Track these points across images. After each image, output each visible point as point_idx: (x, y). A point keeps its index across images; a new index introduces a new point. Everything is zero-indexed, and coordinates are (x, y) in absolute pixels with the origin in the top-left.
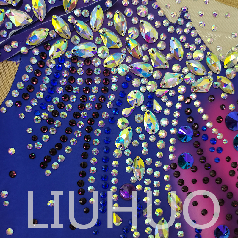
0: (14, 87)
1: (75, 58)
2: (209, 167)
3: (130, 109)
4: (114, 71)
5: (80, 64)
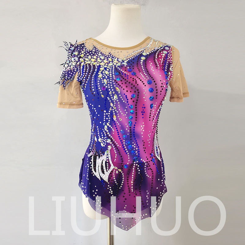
0: (78, 76)
1: (86, 64)
2: (125, 80)
3: (101, 71)
4: (96, 65)
5: (88, 65)
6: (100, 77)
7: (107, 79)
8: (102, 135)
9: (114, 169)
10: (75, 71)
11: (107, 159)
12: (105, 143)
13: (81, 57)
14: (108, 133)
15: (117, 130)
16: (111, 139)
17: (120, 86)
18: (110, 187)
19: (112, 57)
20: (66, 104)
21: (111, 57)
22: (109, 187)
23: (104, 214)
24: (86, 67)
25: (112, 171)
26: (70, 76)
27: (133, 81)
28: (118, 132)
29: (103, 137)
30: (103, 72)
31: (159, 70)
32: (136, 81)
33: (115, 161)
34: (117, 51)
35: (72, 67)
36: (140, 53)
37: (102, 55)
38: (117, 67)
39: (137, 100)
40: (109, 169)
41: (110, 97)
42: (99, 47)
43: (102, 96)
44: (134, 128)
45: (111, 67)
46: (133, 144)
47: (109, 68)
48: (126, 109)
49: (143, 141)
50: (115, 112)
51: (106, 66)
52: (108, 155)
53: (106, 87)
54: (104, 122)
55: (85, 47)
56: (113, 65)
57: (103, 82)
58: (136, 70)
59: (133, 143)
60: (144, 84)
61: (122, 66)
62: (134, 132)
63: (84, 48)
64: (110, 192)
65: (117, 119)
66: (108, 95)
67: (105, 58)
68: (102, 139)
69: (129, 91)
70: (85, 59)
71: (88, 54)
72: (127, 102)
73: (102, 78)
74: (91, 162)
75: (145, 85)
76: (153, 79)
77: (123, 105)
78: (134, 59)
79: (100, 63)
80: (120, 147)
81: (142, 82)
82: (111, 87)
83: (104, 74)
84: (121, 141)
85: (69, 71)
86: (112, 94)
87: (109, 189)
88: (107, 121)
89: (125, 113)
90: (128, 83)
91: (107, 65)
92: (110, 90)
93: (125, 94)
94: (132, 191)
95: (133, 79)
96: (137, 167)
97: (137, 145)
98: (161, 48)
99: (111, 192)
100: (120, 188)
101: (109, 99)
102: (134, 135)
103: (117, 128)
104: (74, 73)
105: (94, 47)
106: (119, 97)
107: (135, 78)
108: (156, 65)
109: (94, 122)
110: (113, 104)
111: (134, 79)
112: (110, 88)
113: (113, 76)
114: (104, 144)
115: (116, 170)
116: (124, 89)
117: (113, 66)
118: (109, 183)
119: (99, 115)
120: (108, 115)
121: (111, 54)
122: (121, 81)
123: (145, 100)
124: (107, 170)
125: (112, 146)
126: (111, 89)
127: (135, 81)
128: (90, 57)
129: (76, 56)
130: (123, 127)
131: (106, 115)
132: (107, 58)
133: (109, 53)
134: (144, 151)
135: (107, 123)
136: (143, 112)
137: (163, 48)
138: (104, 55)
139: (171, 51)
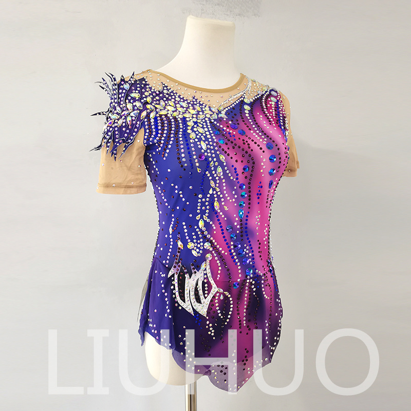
0: (145, 135)
1: (161, 116)
2: (232, 142)
3: (191, 127)
4: (177, 117)
5: (163, 117)
6: (194, 138)
7: (204, 141)
8: (194, 237)
9: (217, 292)
10: (136, 127)
11: (205, 276)
12: (200, 250)
13: (147, 103)
14: (206, 233)
15: (221, 227)
16: (211, 242)
17: (226, 152)
18: (211, 325)
19: (200, 105)
20: (118, 186)
21: (198, 105)
22: (208, 325)
23: (199, 373)
24: (162, 120)
25: (214, 297)
26: (126, 135)
27: (244, 143)
28: (222, 230)
29: (195, 241)
30: (195, 129)
31: (275, 127)
32: (249, 144)
33: (218, 279)
34: (204, 94)
35: (129, 119)
36: (240, 99)
37: (182, 100)
38: (213, 121)
39: (251, 175)
40: (208, 294)
41: (211, 172)
42: (172, 87)
43: (199, 170)
44: (247, 220)
45: (204, 121)
46: (245, 248)
47: (202, 123)
48: (235, 190)
49: (258, 241)
50: (218, 196)
51: (195, 120)
52: (205, 270)
53: (206, 154)
54: (198, 214)
55: (149, 85)
56: (206, 117)
57: (199, 146)
58: (243, 126)
59: (245, 245)
60: (261, 149)
61: (220, 120)
62: (246, 228)
63: (147, 87)
64: (209, 333)
65: (221, 208)
66: (208, 167)
67: (189, 106)
68: (194, 243)
69: (239, 161)
70: (157, 106)
71: (157, 98)
72: (237, 179)
73: (196, 140)
74: (174, 285)
75: (263, 150)
76: (274, 141)
77: (230, 184)
78: (233, 108)
79: (183, 113)
80: (226, 254)
81: (259, 146)
82: (212, 154)
83: (197, 133)
84: (227, 244)
85: (122, 127)
86: (214, 166)
87: (209, 327)
88: (203, 213)
89: (232, 197)
90: (236, 147)
91: (197, 118)
92: (210, 159)
93: (233, 166)
94: (245, 325)
95: (243, 140)
96: (251, 284)
97: (251, 248)
98: (266, 92)
99: (212, 333)
100: (226, 323)
101: (209, 175)
102: (246, 232)
103: (220, 223)
104: (136, 130)
105: (164, 86)
106: (224, 171)
107: (246, 139)
108: (268, 118)
109: (173, 215)
110: (216, 183)
111: (245, 142)
112: (211, 156)
113: (212, 137)
114: (198, 253)
115: (220, 294)
116: (232, 158)
117: (206, 119)
118: (207, 318)
119: (188, 203)
120: (206, 201)
121: (196, 100)
122: (227, 144)
123: (263, 175)
124: (206, 295)
125: (213, 254)
126: (213, 158)
127: (246, 143)
128: (162, 103)
129: (137, 100)
130: (230, 221)
131: (202, 202)
132: (192, 105)
133: (194, 98)
134: (260, 256)
135: (204, 216)
136: (259, 194)
137: (268, 93)
138: (185, 100)
139: (280, 98)
